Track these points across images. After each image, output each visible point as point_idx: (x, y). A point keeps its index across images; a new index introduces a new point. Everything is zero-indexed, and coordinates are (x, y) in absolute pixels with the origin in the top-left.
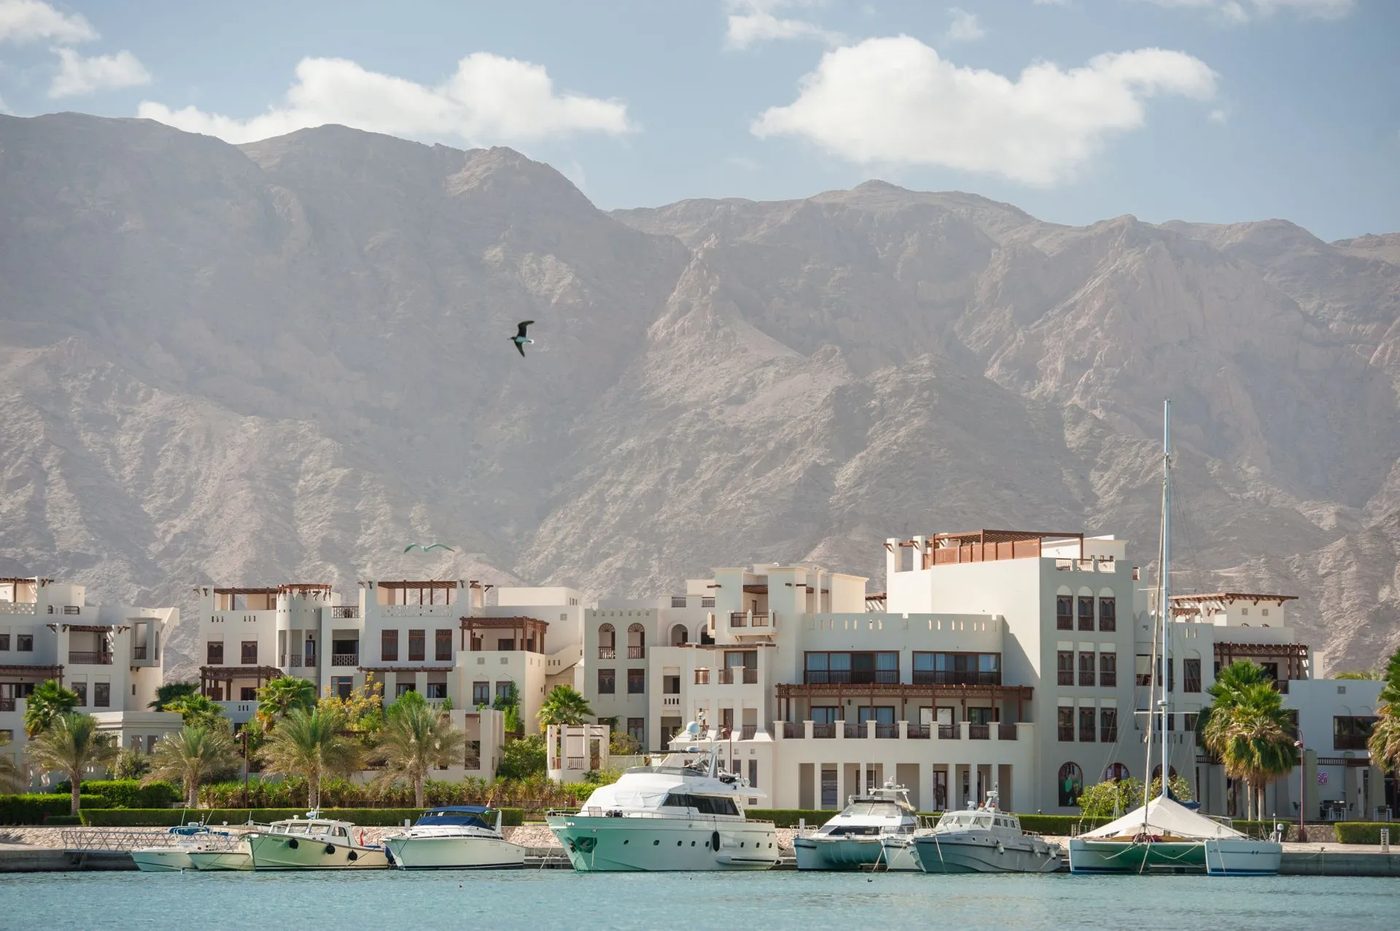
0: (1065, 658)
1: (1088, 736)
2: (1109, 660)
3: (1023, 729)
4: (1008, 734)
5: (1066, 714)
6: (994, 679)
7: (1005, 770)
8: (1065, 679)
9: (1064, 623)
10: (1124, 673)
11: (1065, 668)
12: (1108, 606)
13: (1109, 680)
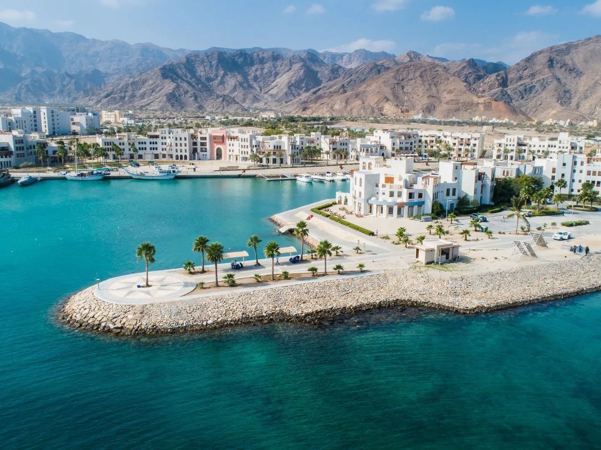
0: (17, 147)
1: (21, 157)
2: (23, 147)
3: (12, 156)
4: (10, 157)
5: (18, 154)
6: (8, 150)
7: (10, 162)
8: (17, 150)
9: (16, 143)
10: (25, 148)
11: (17, 149)
12: (22, 140)
13: (23, 149)
